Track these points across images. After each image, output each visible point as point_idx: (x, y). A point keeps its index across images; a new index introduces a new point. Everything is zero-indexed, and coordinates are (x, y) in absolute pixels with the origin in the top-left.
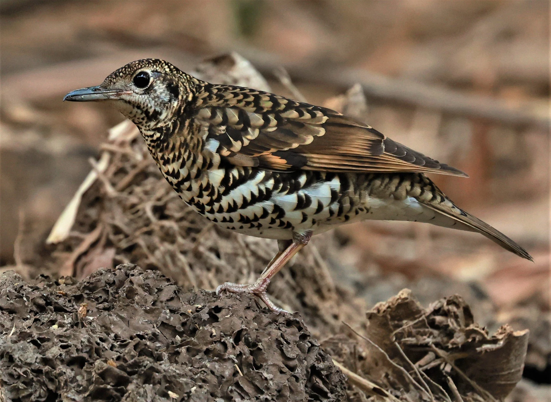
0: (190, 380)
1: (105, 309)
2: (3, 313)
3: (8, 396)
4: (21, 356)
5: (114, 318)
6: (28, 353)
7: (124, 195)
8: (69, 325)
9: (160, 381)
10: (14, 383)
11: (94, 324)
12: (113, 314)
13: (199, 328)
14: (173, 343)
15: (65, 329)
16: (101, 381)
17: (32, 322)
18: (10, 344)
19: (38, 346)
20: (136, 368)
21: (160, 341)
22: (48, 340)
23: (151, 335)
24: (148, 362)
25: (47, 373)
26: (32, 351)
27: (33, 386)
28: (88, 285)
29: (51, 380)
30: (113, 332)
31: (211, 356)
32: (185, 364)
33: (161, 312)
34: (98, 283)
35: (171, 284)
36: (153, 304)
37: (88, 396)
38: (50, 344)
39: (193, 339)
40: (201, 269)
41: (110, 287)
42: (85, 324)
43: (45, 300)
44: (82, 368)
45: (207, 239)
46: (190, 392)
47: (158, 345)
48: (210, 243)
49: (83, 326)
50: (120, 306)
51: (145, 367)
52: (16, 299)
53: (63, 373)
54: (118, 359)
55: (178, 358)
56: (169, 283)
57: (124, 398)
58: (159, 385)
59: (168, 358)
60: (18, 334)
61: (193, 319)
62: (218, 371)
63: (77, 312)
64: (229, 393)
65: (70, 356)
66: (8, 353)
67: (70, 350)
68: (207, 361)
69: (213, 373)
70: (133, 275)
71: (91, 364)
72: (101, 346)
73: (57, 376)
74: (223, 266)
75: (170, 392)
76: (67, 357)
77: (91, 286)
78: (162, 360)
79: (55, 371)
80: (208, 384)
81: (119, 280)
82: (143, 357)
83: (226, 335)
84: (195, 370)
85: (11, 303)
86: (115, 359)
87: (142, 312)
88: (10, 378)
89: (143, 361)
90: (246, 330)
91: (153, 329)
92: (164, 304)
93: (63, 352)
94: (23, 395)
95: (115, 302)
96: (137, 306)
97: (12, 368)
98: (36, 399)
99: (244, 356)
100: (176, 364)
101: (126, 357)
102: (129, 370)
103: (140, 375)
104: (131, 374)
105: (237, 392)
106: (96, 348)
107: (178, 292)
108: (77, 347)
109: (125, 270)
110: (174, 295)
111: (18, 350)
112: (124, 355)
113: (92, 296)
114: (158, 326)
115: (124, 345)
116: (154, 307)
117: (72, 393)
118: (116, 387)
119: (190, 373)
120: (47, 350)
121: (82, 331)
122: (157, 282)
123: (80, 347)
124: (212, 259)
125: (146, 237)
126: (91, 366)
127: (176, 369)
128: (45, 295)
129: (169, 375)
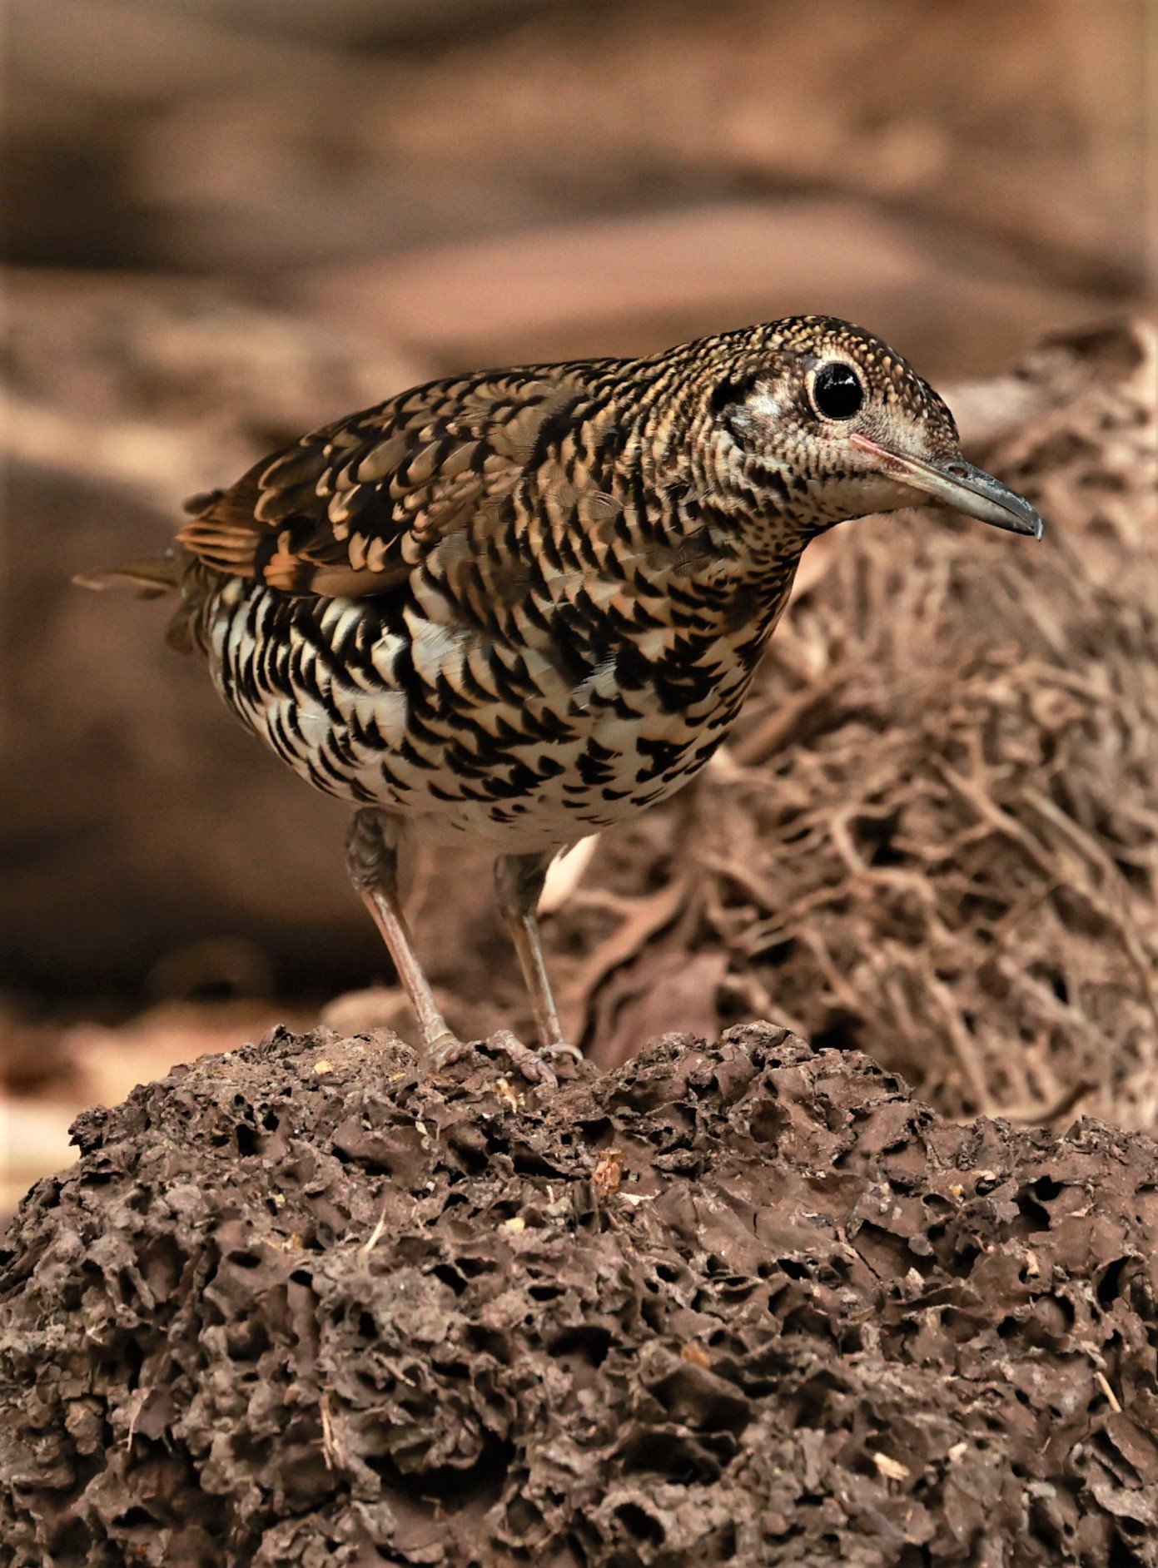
0: (947, 1421)
1: (681, 1171)
2: (348, 1172)
3: (352, 1448)
4: (402, 1316)
5: (710, 1202)
6: (423, 1309)
7: (764, 777)
8: (561, 1222)
9: (849, 1419)
10: (373, 1405)
11: (643, 1220)
12: (704, 1191)
13: (986, 1246)
14: (896, 1293)
15: (547, 1232)
16: (659, 1413)
17: (442, 1204)
18: (364, 1274)
19: (459, 1286)
20: (773, 1374)
21: (853, 1286)
22: (491, 1267)
23: (826, 1264)
24: (815, 1357)
25: (483, 1379)
26: (436, 1302)
27: (436, 1419)
28: (629, 1088)
29: (496, 1401)
30: (702, 1249)
31: (1021, 1343)
32: (938, 1366)
33: (863, 1190)
34: (661, 1083)
35: (900, 1099)
36: (839, 1163)
37: (615, 1457)
38: (495, 1280)
39: (963, 1283)
40: (1003, 1032)
41: (699, 1100)
42: (613, 1220)
43: (486, 1133)
44: (597, 1365)
45: (1024, 936)
46: (947, 1460)
47: (850, 1296)
48: (1034, 949)
49: (607, 1225)
50: (729, 1165)
51: (803, 1371)
52: (391, 1125)
53: (536, 1381)
54: (717, 1339)
55: (913, 1343)
56: (892, 1095)
57: (730, 1471)
58: (845, 1433)
59: (881, 1341)
60: (394, 1243)
61: (964, 1217)
62: (1040, 1393)
63: (588, 1177)
64: (1074, 1466)
65: (559, 1325)
66: (358, 1305)
67: (559, 1305)
68: (1007, 1357)
69: (1022, 1397)
70: (776, 1064)
71: (628, 1353)
72: (662, 1295)
73: (515, 1386)
74: (1075, 1029)
75: (880, 1459)
76: (548, 1327)
77: (638, 1093)
78: (860, 1348)
79: (509, 1372)
80: (1005, 1436)
81: (731, 1078)
82: (796, 1339)
83: (1072, 1275)
84: (966, 1388)
85: (376, 1140)
86: (705, 1340)
87: (802, 1186)
88: (361, 1388)
89: (798, 1353)
90: (1136, 1260)
91: (834, 1245)
92: (872, 1162)
93: (537, 1309)
94: (403, 1444)
95: (716, 1148)
96: (784, 1167)
97: (370, 1355)
98: (443, 1460)
99: (1128, 1348)
100: (906, 1364)
101: (742, 1335)
102: (749, 1378)
103: (785, 1399)
104: (756, 1391)
105: (1100, 1463)
106: (644, 1301)
107: (923, 1124)
108: (585, 1296)
109: (753, 1045)
110: (907, 1135)
111: (389, 1297)
112: (736, 1330)
113: (641, 1127)
114: (850, 1236)
115: (736, 1294)
116: (840, 1173)
117: (562, 1444)
118: (705, 1434)
119: (950, 1398)
120: (486, 1300)
121: (602, 1243)
122: (853, 1088)
123: (592, 1294)
124: (1041, 1003)
125: (829, 919)
126: (626, 1361)
127: (905, 1381)
128: (486, 1116)
129: (880, 1401)
